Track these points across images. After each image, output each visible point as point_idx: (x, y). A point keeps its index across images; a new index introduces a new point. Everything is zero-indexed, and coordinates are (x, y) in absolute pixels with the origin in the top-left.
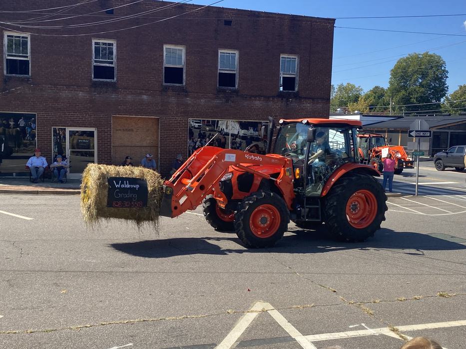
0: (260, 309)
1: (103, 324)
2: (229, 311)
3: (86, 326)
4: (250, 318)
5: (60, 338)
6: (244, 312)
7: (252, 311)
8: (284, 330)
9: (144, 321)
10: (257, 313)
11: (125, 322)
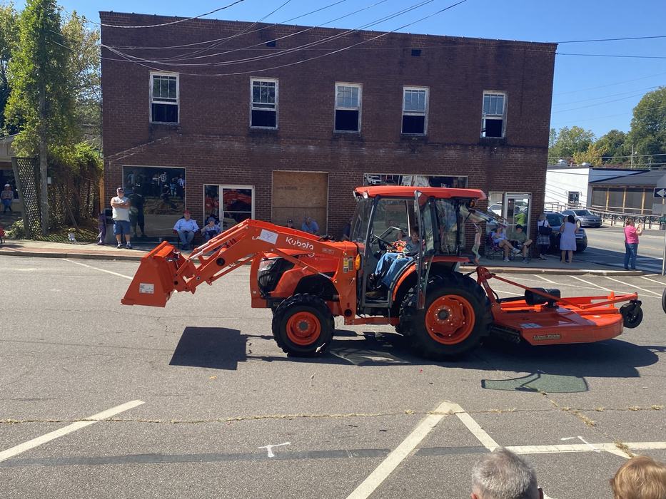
0: (446, 411)
1: (257, 417)
2: (408, 411)
3: (237, 418)
4: (433, 421)
5: (207, 431)
6: (426, 413)
7: (436, 413)
8: (476, 438)
9: (304, 416)
10: (443, 416)
11: (282, 417)
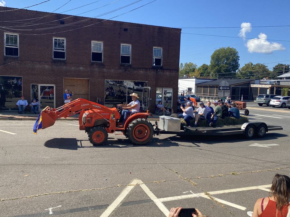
0: (135, 184)
1: (46, 194)
2: (118, 185)
3: (36, 195)
4: (129, 189)
5: (20, 203)
6: (126, 186)
7: (131, 185)
8: (147, 195)
9: (70, 192)
10: (134, 186)
11: (59, 193)
